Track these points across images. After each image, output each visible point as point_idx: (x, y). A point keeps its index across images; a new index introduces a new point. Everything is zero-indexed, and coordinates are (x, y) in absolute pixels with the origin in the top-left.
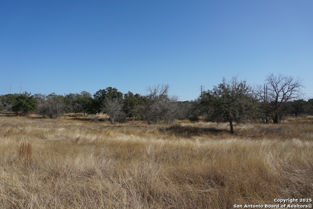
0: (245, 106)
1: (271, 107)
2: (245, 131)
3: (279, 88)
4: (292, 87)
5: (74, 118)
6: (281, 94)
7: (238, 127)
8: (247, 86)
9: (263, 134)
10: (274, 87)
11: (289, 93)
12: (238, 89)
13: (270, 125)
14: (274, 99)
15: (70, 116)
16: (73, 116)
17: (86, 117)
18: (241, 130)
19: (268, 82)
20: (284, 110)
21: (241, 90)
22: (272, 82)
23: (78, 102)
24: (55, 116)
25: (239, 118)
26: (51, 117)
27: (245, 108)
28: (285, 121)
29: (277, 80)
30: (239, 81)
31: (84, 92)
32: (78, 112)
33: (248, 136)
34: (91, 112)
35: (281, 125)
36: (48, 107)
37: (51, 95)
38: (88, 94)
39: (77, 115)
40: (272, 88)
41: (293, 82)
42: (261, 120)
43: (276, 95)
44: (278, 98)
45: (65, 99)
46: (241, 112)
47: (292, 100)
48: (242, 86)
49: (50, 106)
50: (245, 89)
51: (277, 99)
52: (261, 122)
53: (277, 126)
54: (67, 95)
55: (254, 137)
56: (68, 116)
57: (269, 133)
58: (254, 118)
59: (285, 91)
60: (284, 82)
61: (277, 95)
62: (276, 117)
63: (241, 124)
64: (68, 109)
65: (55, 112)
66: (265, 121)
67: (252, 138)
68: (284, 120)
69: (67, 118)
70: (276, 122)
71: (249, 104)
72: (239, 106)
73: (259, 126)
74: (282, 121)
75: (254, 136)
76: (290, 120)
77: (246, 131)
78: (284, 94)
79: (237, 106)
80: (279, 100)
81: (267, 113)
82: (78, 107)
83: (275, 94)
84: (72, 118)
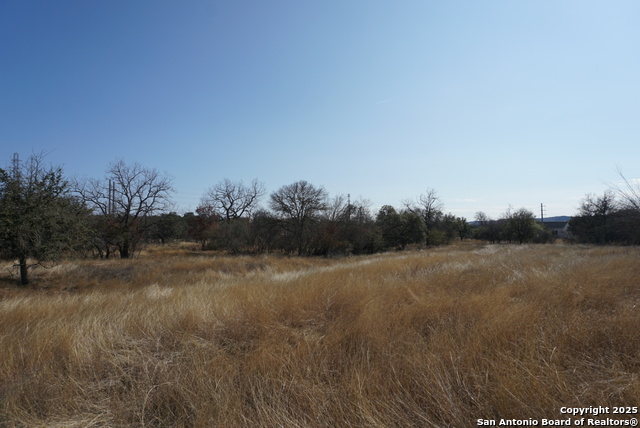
0: (58, 223)
1: (117, 225)
2: (57, 277)
3: (133, 190)
4: (155, 189)
6: (136, 200)
7: (40, 270)
8: (65, 180)
9: (96, 281)
10: (123, 186)
11: (151, 199)
12: (42, 184)
13: (113, 261)
14: (123, 210)
18: (49, 276)
19: (114, 176)
20: (141, 232)
21: (50, 188)
22: (120, 178)
25: (43, 250)
27: (58, 227)
28: (143, 253)
29: (130, 174)
30: (46, 166)
33: (63, 287)
35: (133, 260)
40: (119, 187)
41: (157, 181)
42: (96, 252)
43: (127, 203)
44: (131, 208)
46: (47, 236)
47: (155, 213)
48: (52, 179)
50: (60, 185)
51: (128, 210)
52: (95, 257)
53: (126, 262)
55: (77, 289)
57: (107, 279)
58: (78, 249)
59: (145, 196)
60: (142, 178)
61: (130, 201)
62: (126, 246)
63: (48, 264)
66: (105, 254)
67: (71, 290)
68: (140, 250)
70: (125, 254)
71: (67, 220)
72: (43, 223)
73: (89, 266)
74: (136, 253)
75: (76, 285)
76: (151, 251)
77: (60, 277)
78: (142, 202)
79: (39, 223)
80: (133, 212)
81: (109, 237)
83: (126, 201)
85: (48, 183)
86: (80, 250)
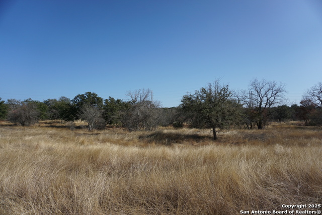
0: (228, 111)
1: (255, 112)
2: (228, 137)
3: (263, 93)
4: (275, 92)
5: (49, 125)
6: (265, 99)
7: (221, 133)
8: (230, 90)
9: (247, 140)
10: (258, 92)
11: (273, 98)
12: (220, 93)
13: (254, 130)
14: (259, 104)
15: (46, 123)
16: (49, 123)
17: (63, 125)
18: (225, 136)
19: (252, 87)
20: (268, 115)
21: (224, 95)
22: (256, 88)
23: (54, 108)
24: (28, 123)
25: (222, 124)
26: (23, 125)
27: (228, 113)
28: (269, 126)
29: (261, 85)
30: (222, 85)
31: (63, 97)
32: (55, 119)
33: (231, 142)
34: (69, 118)
35: (265, 130)
36: (21, 113)
37: (26, 101)
38: (68, 100)
39: (54, 122)
40: (256, 93)
41: (276, 87)
42: (245, 126)
43: (260, 100)
44: (262, 103)
45: (41, 105)
46: (224, 118)
47: (276, 105)
48: (225, 90)
49: (22, 112)
50: (228, 93)
51: (261, 104)
52: (245, 128)
53: (261, 132)
54: (45, 101)
55: (237, 144)
56: (42, 123)
57: (253, 140)
58: (237, 124)
59: (269, 97)
60: (267, 87)
61: (261, 100)
62: (260, 123)
63: (225, 131)
64: (45, 116)
65: (29, 119)
66: (250, 126)
67: (235, 144)
68: (268, 125)
69: (42, 125)
70: (260, 127)
71: (232, 109)
72: (222, 112)
73: (243, 132)
74: (266, 127)
75: (237, 142)
76: (274, 126)
77: (230, 137)
78: (268, 99)
79: (220, 111)
80: (263, 105)
81: (252, 118)
82: (55, 114)
83: (259, 99)
84: (47, 125)
85: (222, 92)
86: (238, 125)
